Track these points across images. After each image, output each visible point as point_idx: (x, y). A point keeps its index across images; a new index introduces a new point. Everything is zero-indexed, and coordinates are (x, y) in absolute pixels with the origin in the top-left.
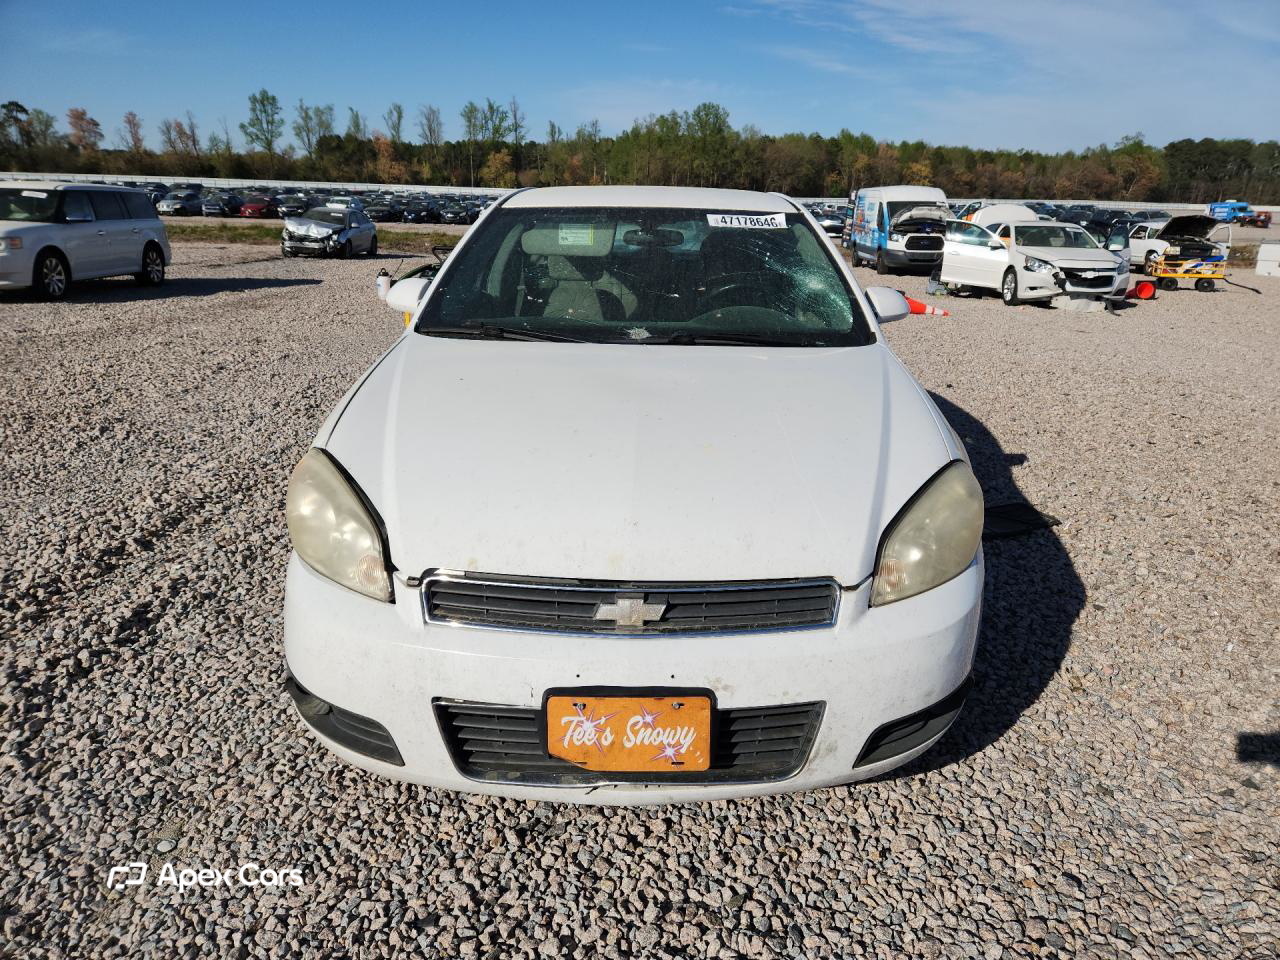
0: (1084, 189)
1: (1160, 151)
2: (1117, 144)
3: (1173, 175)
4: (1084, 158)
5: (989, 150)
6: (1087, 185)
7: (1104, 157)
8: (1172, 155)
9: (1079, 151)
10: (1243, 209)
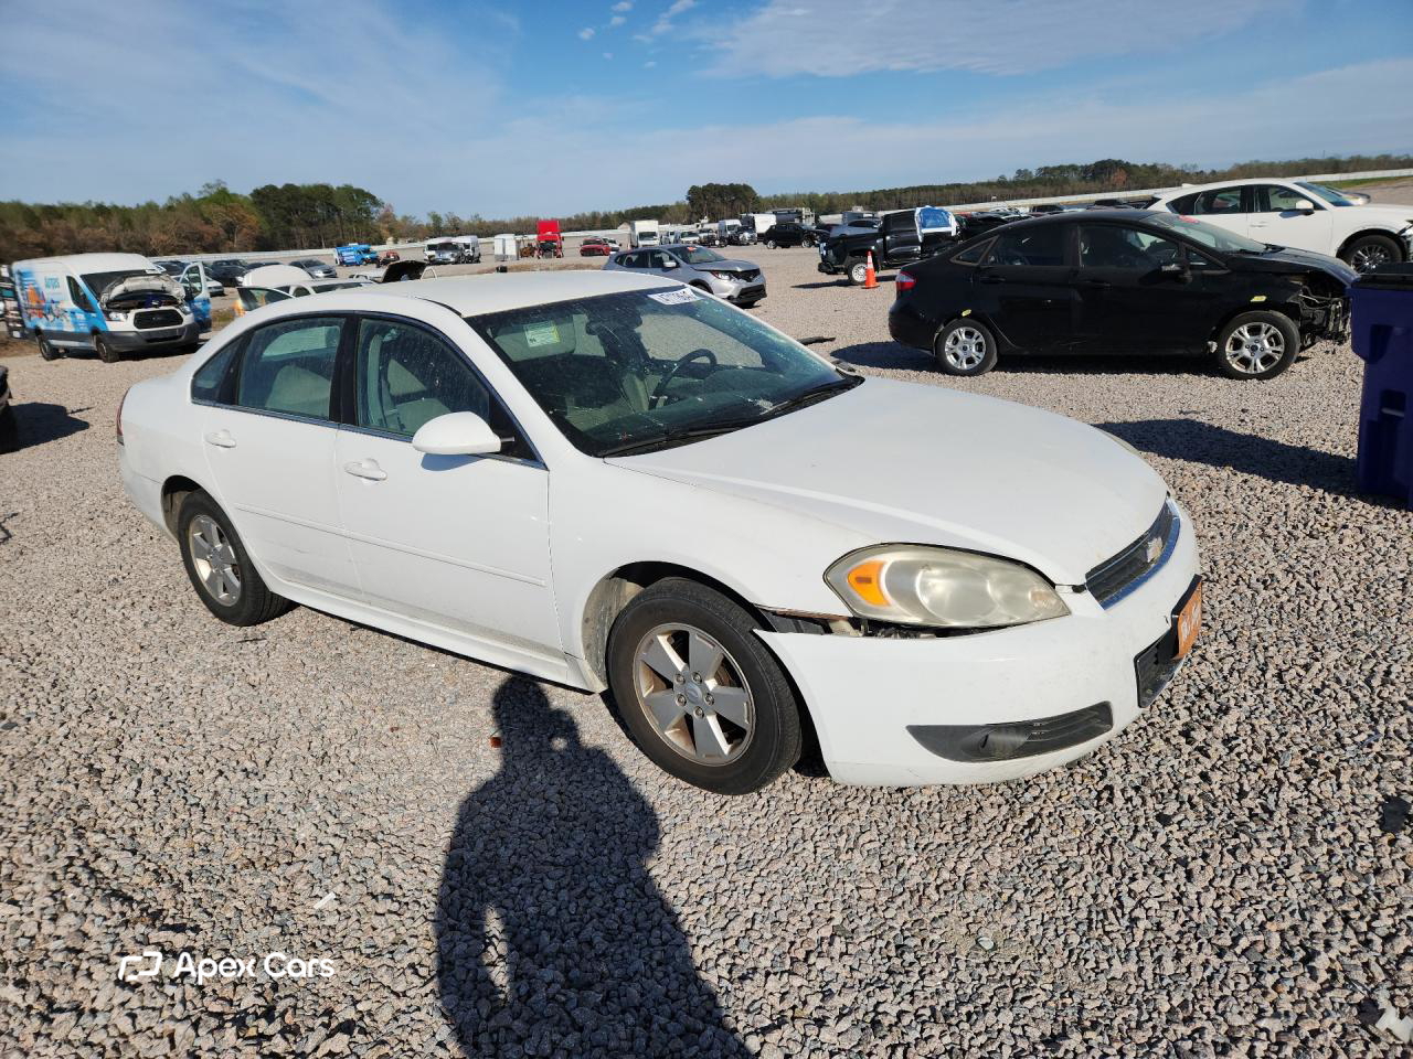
0: (186, 243)
1: (246, 198)
2: (200, 192)
3: (270, 222)
4: (170, 208)
5: (50, 203)
6: (186, 238)
7: (190, 206)
8: (261, 203)
9: (162, 202)
10: (367, 251)
